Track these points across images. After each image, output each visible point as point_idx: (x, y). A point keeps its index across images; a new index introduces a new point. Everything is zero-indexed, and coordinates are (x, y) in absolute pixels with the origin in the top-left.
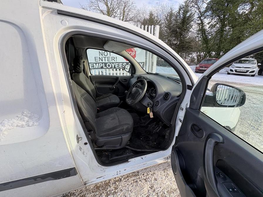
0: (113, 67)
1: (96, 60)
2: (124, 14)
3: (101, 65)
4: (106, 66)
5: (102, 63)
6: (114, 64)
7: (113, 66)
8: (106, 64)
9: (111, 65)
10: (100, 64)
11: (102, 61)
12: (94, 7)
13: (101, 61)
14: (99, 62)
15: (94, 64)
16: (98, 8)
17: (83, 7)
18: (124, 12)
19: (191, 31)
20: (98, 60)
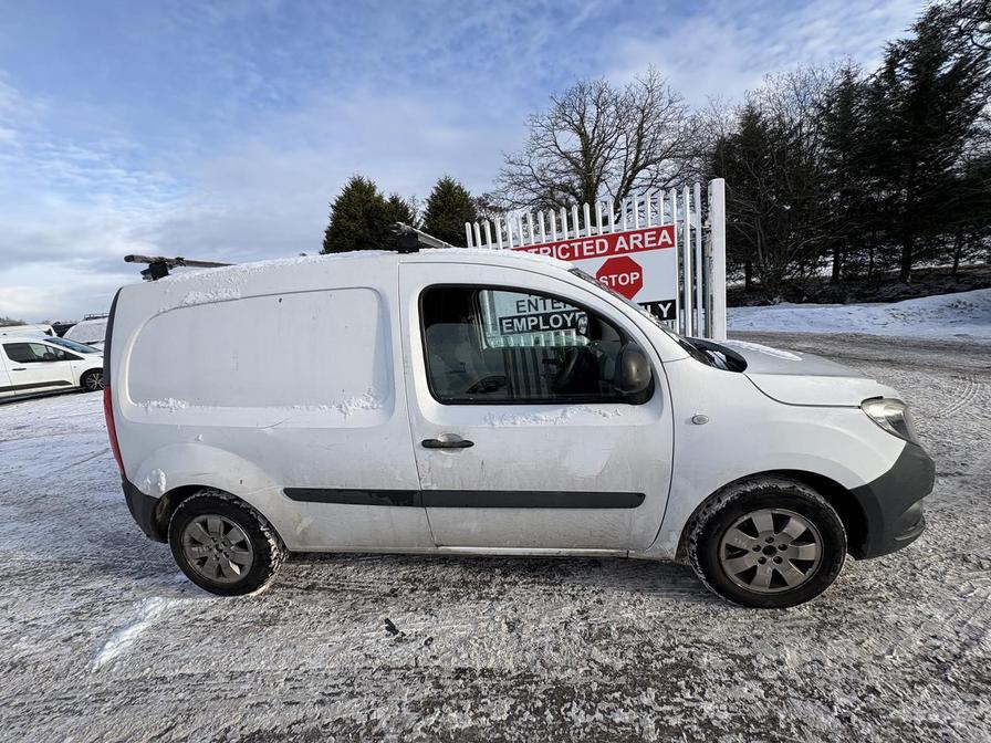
0: (569, 325)
1: (521, 309)
2: (640, 144)
3: (533, 321)
4: (546, 322)
5: (537, 316)
6: (572, 315)
7: (569, 320)
8: (546, 317)
9: (564, 318)
10: (529, 319)
11: (536, 309)
12: (542, 151)
13: (533, 312)
14: (528, 313)
15: (516, 321)
16: (554, 148)
17: (512, 159)
18: (641, 136)
19: (977, 131)
20: (526, 308)
